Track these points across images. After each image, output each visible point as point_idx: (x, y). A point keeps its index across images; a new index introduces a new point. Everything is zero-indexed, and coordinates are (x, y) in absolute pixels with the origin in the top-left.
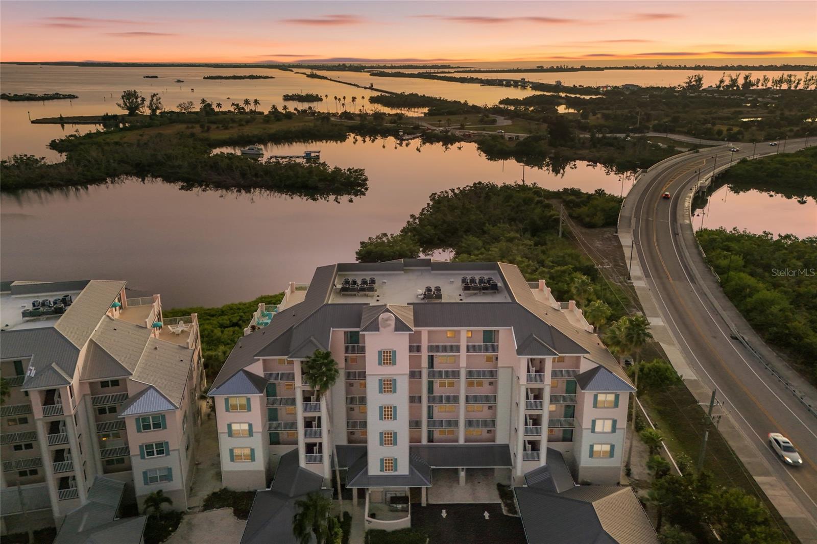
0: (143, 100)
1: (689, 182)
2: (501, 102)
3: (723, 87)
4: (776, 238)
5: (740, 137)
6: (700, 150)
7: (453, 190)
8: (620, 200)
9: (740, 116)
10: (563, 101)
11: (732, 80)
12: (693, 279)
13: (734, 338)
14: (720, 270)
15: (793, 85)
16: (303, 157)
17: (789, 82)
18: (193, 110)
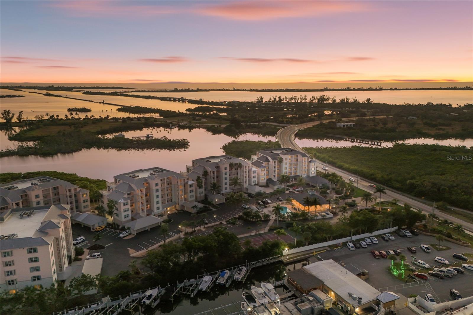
0: (13, 114)
1: (290, 137)
2: (187, 110)
3: (271, 101)
5: (293, 123)
6: (285, 128)
7: (228, 143)
9: (286, 115)
10: (214, 109)
11: (274, 98)
15: (297, 100)
16: (146, 137)
17: (295, 99)
18: (43, 119)
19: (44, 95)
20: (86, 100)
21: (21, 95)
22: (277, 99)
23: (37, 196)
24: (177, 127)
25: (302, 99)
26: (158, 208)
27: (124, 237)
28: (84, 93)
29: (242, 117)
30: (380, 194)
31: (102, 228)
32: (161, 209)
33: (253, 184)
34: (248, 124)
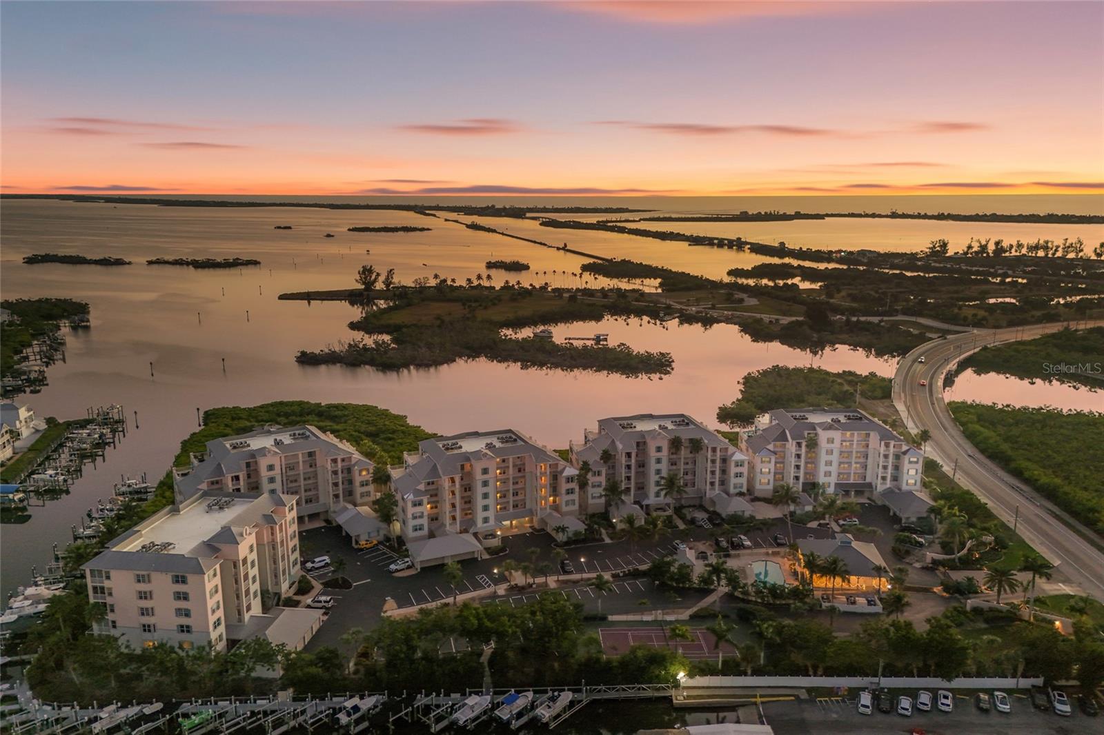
0: (378, 275)
1: (940, 366)
2: (730, 273)
3: (971, 254)
4: (1000, 406)
5: (984, 322)
6: (948, 337)
7: (758, 371)
8: (890, 380)
9: (986, 296)
10: (798, 271)
11: (981, 246)
12: (946, 429)
13: (969, 456)
14: (962, 424)
15: (1051, 252)
16: (593, 339)
17: (1046, 248)
18: (428, 285)
19: (468, 226)
20: (535, 242)
21: (426, 227)
22: (991, 247)
23: (271, 468)
24: (678, 317)
25: (1067, 249)
26: (486, 520)
27: (397, 571)
28: (543, 224)
29: (854, 298)
30: (1034, 577)
31: (372, 545)
32: (492, 521)
33: (732, 490)
34: (854, 319)
